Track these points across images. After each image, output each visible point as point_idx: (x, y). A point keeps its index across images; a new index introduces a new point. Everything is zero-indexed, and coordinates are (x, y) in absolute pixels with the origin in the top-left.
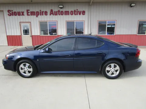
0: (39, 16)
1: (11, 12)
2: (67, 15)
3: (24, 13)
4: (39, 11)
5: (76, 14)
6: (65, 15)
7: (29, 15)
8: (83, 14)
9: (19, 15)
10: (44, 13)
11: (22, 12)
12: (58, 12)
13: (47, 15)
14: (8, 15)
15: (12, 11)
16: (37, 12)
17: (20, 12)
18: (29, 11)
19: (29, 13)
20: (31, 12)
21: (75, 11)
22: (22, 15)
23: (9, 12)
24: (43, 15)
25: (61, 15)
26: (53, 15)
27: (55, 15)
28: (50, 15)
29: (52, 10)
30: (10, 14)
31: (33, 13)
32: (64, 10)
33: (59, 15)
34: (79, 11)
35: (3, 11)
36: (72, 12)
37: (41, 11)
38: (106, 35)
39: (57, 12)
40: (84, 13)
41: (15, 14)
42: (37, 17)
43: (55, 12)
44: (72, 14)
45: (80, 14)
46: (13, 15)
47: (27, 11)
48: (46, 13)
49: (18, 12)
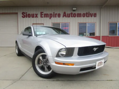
0: (52, 18)
1: (25, 15)
2: (79, 17)
3: (38, 16)
4: (53, 14)
5: (88, 16)
6: (77, 17)
7: (43, 17)
8: (95, 17)
9: (32, 17)
10: (57, 15)
11: (36, 14)
12: (71, 15)
13: (60, 17)
14: (22, 17)
15: (26, 13)
16: (50, 14)
17: (34, 14)
18: (42, 14)
19: (43, 15)
20: (45, 14)
21: (87, 13)
22: (36, 17)
23: (24, 14)
24: (56, 17)
25: (73, 18)
26: (66, 17)
27: (68, 17)
28: (63, 17)
29: (65, 13)
30: (24, 16)
31: (46, 15)
32: (76, 12)
33: (72, 17)
34: (90, 14)
35: (17, 13)
36: (84, 15)
37: (55, 14)
38: (117, 36)
39: (69, 14)
40: (95, 15)
41: (29, 16)
42: (50, 19)
43: (68, 14)
44: (84, 16)
45: (91, 16)
46: (27, 17)
47: (41, 13)
48: (59, 16)
49: (32, 14)
